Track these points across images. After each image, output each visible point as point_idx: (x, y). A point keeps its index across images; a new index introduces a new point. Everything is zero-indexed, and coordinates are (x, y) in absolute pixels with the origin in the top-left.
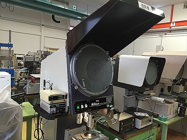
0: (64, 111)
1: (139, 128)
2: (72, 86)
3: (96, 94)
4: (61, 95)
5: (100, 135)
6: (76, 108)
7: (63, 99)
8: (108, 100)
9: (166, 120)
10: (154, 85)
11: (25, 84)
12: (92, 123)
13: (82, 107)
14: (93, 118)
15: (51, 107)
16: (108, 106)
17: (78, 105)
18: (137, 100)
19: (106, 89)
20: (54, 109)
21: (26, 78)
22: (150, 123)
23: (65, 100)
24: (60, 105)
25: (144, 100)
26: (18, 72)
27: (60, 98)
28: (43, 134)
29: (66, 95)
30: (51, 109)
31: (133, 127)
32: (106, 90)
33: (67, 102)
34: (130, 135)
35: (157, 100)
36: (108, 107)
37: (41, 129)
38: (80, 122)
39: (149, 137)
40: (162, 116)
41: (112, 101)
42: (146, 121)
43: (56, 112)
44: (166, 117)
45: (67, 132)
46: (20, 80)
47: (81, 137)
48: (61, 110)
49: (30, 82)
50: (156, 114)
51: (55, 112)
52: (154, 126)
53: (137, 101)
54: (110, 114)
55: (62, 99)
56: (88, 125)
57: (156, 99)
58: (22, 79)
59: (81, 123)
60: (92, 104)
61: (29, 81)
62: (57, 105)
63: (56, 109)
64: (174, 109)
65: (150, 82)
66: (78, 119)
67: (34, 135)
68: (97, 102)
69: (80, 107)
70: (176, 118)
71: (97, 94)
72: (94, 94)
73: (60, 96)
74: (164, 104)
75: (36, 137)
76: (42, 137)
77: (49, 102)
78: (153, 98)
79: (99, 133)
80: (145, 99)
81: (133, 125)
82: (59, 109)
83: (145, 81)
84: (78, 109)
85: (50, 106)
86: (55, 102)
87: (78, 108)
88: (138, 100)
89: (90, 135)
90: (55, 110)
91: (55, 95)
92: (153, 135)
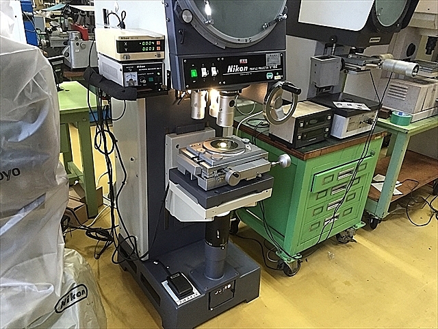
0: (159, 84)
1: (340, 136)
2: (176, 11)
3: (239, 40)
4: (148, 41)
5: (249, 147)
6: (188, 74)
7: (156, 50)
8: (272, 61)
9: (408, 121)
10: (393, 29)
11: (66, 43)
12: (228, 116)
13: (204, 73)
14: (232, 103)
15: (125, 70)
16: (270, 76)
17: (193, 68)
18: (345, 69)
19: (266, 28)
20: (134, 76)
21: (65, 28)
22: (369, 127)
23: (159, 56)
24: (147, 66)
25: (363, 68)
26: (46, 14)
27: (145, 46)
28: (114, 141)
29: (163, 42)
30: (126, 74)
31: (326, 135)
32: (266, 32)
33: (165, 61)
34: (317, 151)
35: (396, 66)
36: (270, 79)
37: (108, 131)
38: (199, 115)
39: (360, 160)
40: (401, 114)
41: (282, 65)
42: (361, 123)
43: (139, 84)
44: (410, 116)
45: (170, 140)
46: (50, 32)
47: (204, 147)
48: (151, 80)
49: (76, 38)
50: (385, 109)
51: (136, 84)
52: (377, 135)
53: (345, 72)
54: (274, 97)
55: (152, 51)
56: (220, 122)
57: (395, 64)
58: (54, 28)
59: (202, 117)
60: (230, 69)
61: (74, 35)
62: (141, 67)
63: (138, 77)
64: (432, 99)
65: (386, 21)
66: (196, 108)
67: (96, 144)
68: (243, 65)
69: (199, 73)
70: (433, 119)
71: (243, 40)
72: (234, 39)
73: (145, 41)
74: (414, 76)
75: (98, 148)
76: (113, 147)
77: (118, 57)
78: (387, 62)
79: (245, 143)
80: (364, 65)
81: (327, 130)
82: (147, 78)
83: (373, 14)
84: (194, 78)
85: (121, 66)
86: (134, 56)
87: (194, 74)
88: (348, 69)
89: (223, 145)
90: (136, 79)
91: (132, 37)
92: (372, 154)
